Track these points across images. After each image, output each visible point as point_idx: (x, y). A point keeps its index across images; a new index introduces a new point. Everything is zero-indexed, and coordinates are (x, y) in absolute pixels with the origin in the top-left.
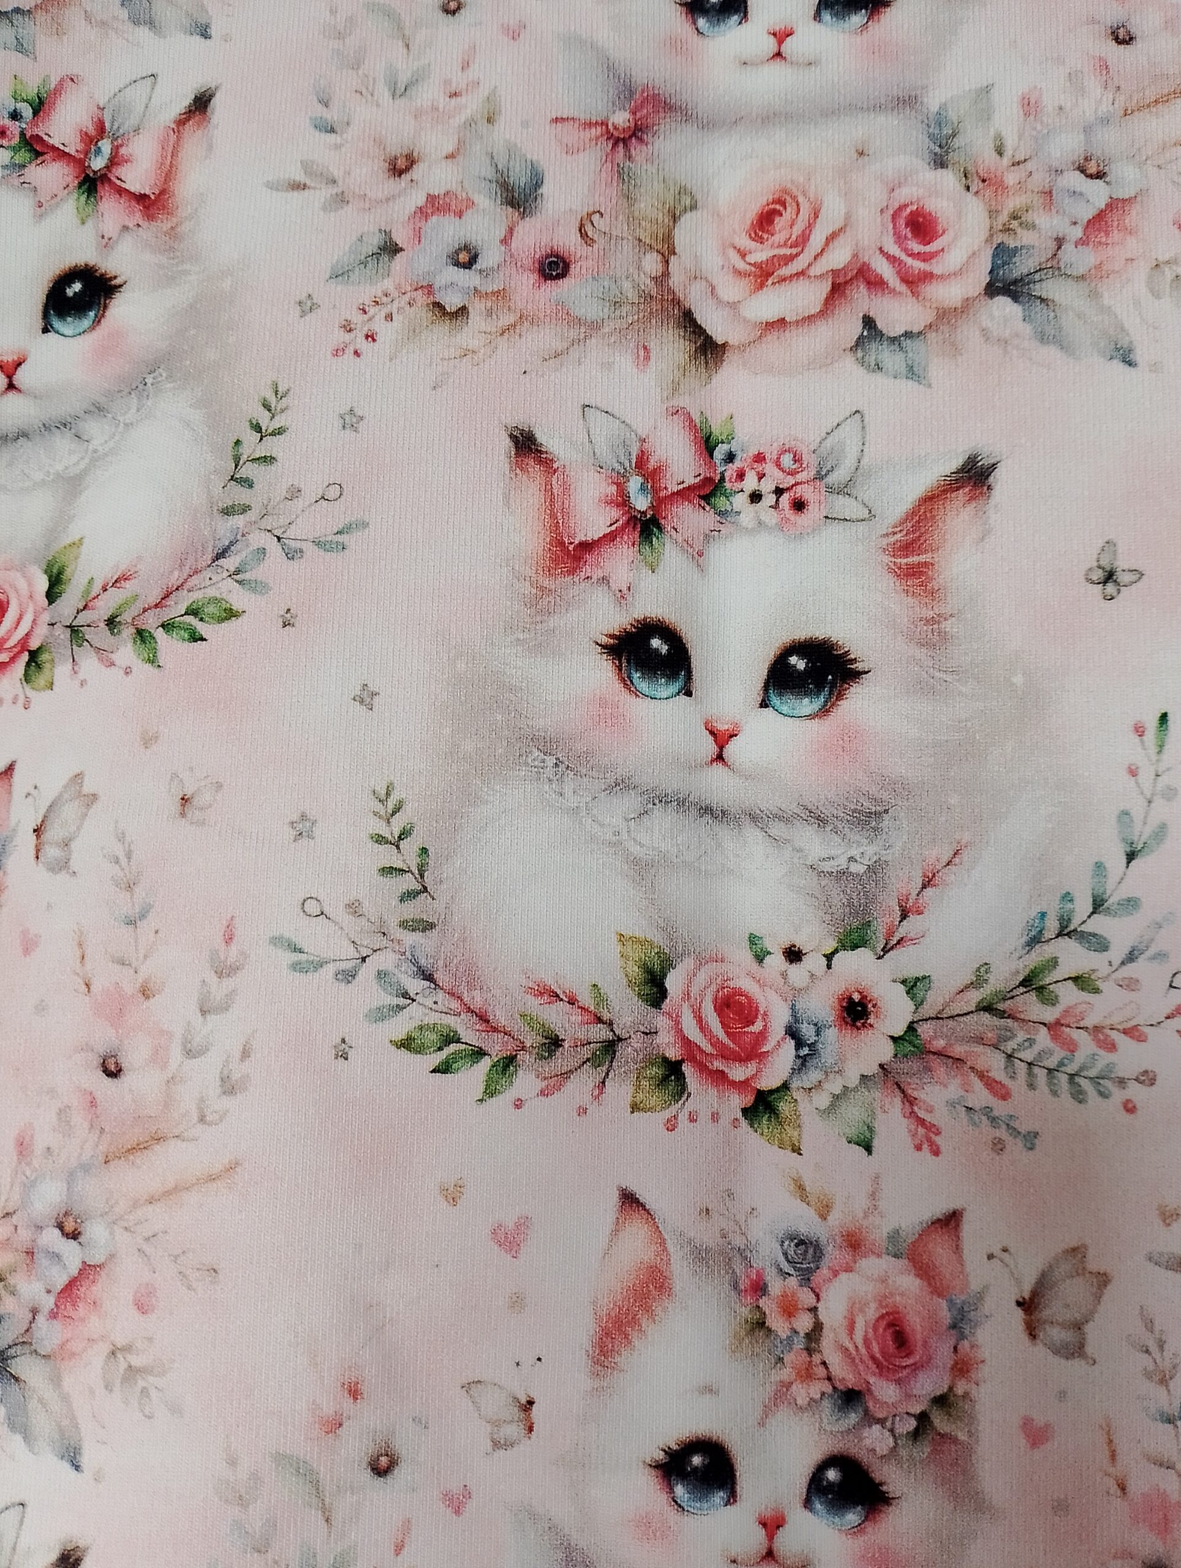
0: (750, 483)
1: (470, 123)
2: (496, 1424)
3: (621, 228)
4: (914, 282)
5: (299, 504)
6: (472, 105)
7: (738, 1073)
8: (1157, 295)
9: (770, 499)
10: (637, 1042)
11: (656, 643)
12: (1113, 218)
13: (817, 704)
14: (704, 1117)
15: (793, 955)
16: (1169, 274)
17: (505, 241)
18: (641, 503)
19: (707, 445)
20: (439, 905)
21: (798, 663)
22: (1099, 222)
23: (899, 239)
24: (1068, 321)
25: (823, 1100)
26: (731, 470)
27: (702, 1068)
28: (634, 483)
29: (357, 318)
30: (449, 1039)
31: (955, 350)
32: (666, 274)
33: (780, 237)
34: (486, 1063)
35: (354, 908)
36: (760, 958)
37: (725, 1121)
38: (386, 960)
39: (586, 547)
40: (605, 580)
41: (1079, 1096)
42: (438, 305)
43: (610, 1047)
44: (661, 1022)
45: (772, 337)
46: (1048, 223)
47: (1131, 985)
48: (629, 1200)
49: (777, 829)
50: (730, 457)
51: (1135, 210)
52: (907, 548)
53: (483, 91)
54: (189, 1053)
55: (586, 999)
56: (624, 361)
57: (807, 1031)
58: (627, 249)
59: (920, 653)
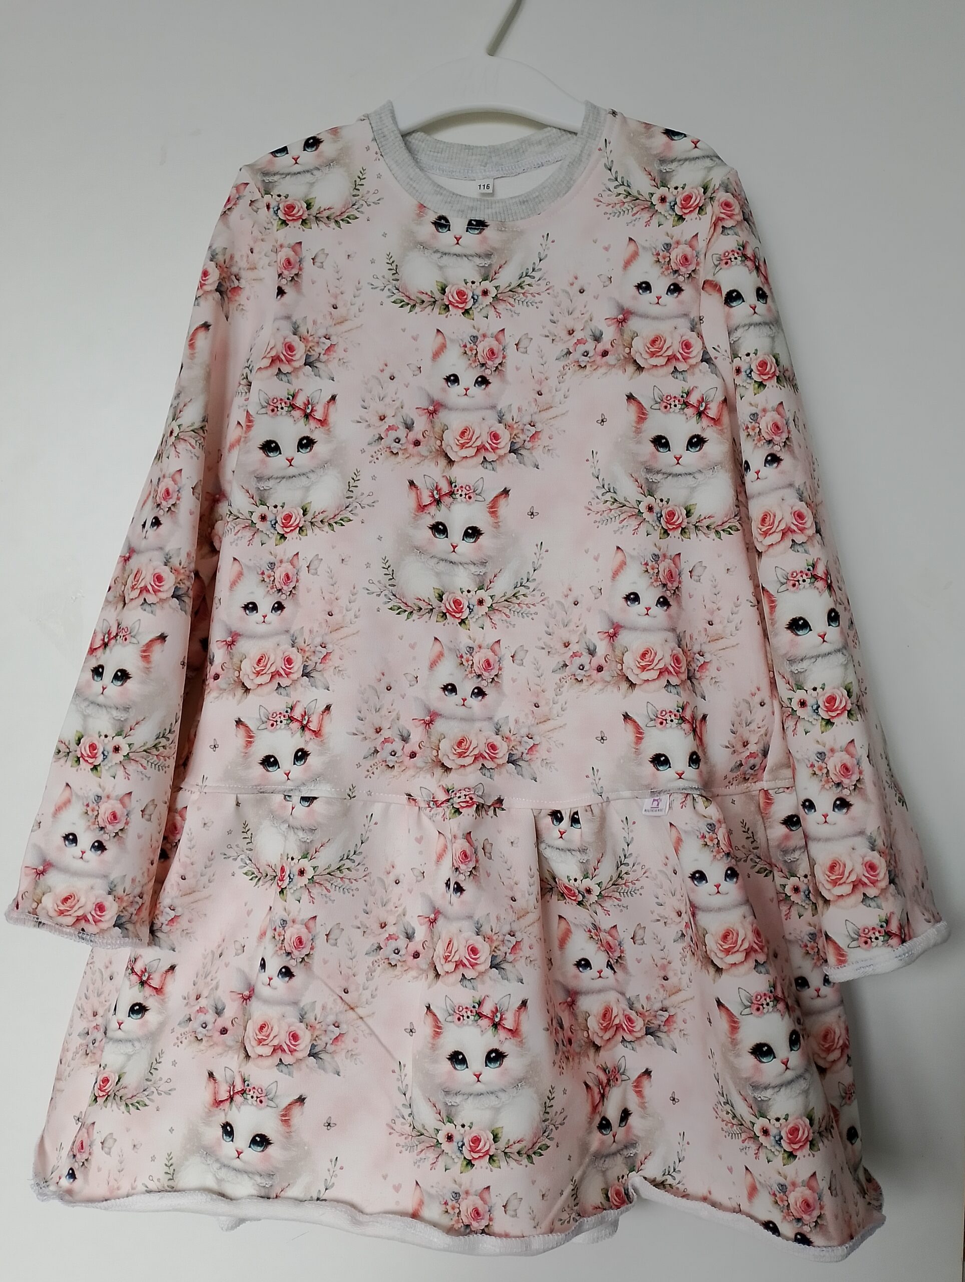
0: (460, 492)
1: (397, 408)
2: (410, 681)
3: (432, 435)
4: (494, 449)
5: (364, 496)
6: (398, 404)
7: (457, 615)
8: (544, 453)
9: (464, 496)
10: (437, 609)
11: (440, 527)
12: (536, 436)
13: (473, 540)
14: (451, 623)
15: (469, 591)
16: (547, 448)
17: (406, 437)
18: (437, 497)
19: (451, 483)
20: (397, 581)
21: (470, 531)
22: (533, 437)
23: (491, 440)
24: (525, 459)
25: (474, 620)
26: (456, 489)
27: (450, 614)
28: (435, 492)
29: (374, 455)
30: (400, 608)
31: (502, 464)
32: (442, 445)
33: (466, 438)
34: (407, 613)
35: (379, 582)
36: (462, 593)
37: (455, 625)
38: (386, 592)
39: (425, 506)
40: (429, 513)
41: (523, 617)
42: (392, 452)
43: (432, 610)
44: (442, 605)
45: (464, 460)
46: (522, 437)
47: (534, 595)
48: (436, 639)
49: (466, 566)
50: (456, 486)
51: (541, 434)
52: (491, 507)
53: (400, 400)
54: (347, 610)
55: (427, 600)
56: (433, 465)
57: (471, 607)
58: (433, 439)
59: (495, 530)
